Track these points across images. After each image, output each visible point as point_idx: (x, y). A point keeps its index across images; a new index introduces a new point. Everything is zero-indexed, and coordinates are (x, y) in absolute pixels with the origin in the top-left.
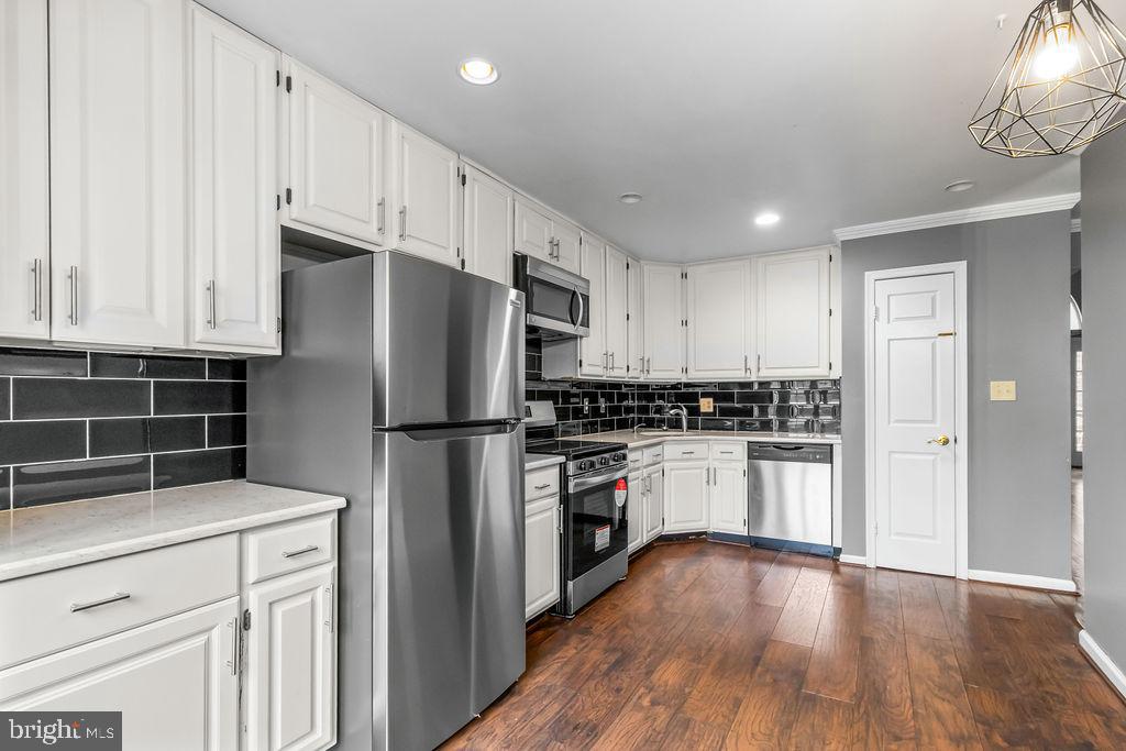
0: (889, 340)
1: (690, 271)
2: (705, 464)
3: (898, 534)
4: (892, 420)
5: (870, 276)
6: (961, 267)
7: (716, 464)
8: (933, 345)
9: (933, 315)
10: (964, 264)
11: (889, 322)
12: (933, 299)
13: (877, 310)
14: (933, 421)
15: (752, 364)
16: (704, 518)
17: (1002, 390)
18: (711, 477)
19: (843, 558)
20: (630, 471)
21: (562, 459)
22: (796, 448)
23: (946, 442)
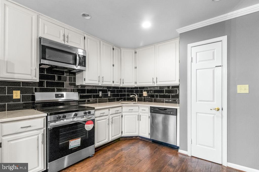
0: (196, 70)
1: (137, 51)
2: (137, 113)
3: (199, 144)
4: (197, 100)
5: (190, 45)
6: (224, 38)
7: (140, 114)
8: (213, 71)
9: (213, 59)
10: (226, 37)
11: (196, 63)
12: (213, 53)
13: (192, 58)
14: (213, 101)
15: (155, 80)
16: (137, 131)
17: (243, 89)
18: (139, 118)
19: (180, 151)
20: (96, 117)
21: (46, 115)
22: (165, 110)
23: (218, 110)
